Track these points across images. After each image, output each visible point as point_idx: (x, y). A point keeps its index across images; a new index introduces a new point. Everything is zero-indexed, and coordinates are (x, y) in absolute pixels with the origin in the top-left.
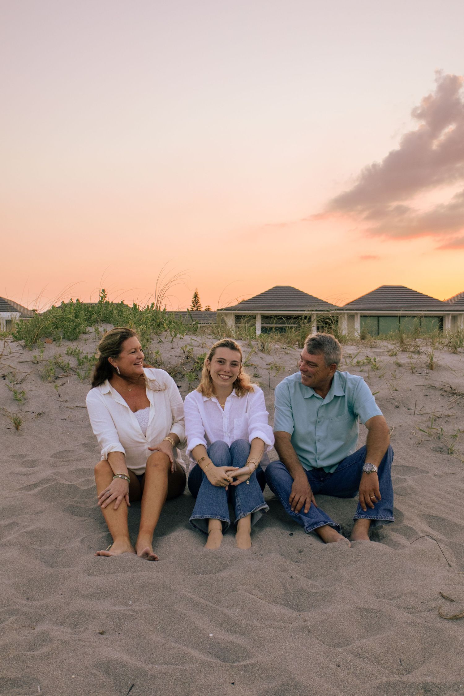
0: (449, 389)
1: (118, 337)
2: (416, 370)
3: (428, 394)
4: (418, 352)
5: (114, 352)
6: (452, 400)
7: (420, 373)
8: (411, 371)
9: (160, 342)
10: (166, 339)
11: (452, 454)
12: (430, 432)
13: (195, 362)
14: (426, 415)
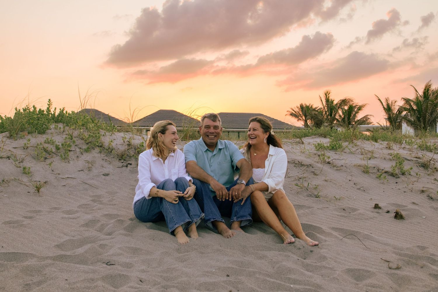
9: (103, 135)
10: (107, 134)
11: (319, 198)
12: (301, 186)
13: (137, 147)
14: (292, 177)
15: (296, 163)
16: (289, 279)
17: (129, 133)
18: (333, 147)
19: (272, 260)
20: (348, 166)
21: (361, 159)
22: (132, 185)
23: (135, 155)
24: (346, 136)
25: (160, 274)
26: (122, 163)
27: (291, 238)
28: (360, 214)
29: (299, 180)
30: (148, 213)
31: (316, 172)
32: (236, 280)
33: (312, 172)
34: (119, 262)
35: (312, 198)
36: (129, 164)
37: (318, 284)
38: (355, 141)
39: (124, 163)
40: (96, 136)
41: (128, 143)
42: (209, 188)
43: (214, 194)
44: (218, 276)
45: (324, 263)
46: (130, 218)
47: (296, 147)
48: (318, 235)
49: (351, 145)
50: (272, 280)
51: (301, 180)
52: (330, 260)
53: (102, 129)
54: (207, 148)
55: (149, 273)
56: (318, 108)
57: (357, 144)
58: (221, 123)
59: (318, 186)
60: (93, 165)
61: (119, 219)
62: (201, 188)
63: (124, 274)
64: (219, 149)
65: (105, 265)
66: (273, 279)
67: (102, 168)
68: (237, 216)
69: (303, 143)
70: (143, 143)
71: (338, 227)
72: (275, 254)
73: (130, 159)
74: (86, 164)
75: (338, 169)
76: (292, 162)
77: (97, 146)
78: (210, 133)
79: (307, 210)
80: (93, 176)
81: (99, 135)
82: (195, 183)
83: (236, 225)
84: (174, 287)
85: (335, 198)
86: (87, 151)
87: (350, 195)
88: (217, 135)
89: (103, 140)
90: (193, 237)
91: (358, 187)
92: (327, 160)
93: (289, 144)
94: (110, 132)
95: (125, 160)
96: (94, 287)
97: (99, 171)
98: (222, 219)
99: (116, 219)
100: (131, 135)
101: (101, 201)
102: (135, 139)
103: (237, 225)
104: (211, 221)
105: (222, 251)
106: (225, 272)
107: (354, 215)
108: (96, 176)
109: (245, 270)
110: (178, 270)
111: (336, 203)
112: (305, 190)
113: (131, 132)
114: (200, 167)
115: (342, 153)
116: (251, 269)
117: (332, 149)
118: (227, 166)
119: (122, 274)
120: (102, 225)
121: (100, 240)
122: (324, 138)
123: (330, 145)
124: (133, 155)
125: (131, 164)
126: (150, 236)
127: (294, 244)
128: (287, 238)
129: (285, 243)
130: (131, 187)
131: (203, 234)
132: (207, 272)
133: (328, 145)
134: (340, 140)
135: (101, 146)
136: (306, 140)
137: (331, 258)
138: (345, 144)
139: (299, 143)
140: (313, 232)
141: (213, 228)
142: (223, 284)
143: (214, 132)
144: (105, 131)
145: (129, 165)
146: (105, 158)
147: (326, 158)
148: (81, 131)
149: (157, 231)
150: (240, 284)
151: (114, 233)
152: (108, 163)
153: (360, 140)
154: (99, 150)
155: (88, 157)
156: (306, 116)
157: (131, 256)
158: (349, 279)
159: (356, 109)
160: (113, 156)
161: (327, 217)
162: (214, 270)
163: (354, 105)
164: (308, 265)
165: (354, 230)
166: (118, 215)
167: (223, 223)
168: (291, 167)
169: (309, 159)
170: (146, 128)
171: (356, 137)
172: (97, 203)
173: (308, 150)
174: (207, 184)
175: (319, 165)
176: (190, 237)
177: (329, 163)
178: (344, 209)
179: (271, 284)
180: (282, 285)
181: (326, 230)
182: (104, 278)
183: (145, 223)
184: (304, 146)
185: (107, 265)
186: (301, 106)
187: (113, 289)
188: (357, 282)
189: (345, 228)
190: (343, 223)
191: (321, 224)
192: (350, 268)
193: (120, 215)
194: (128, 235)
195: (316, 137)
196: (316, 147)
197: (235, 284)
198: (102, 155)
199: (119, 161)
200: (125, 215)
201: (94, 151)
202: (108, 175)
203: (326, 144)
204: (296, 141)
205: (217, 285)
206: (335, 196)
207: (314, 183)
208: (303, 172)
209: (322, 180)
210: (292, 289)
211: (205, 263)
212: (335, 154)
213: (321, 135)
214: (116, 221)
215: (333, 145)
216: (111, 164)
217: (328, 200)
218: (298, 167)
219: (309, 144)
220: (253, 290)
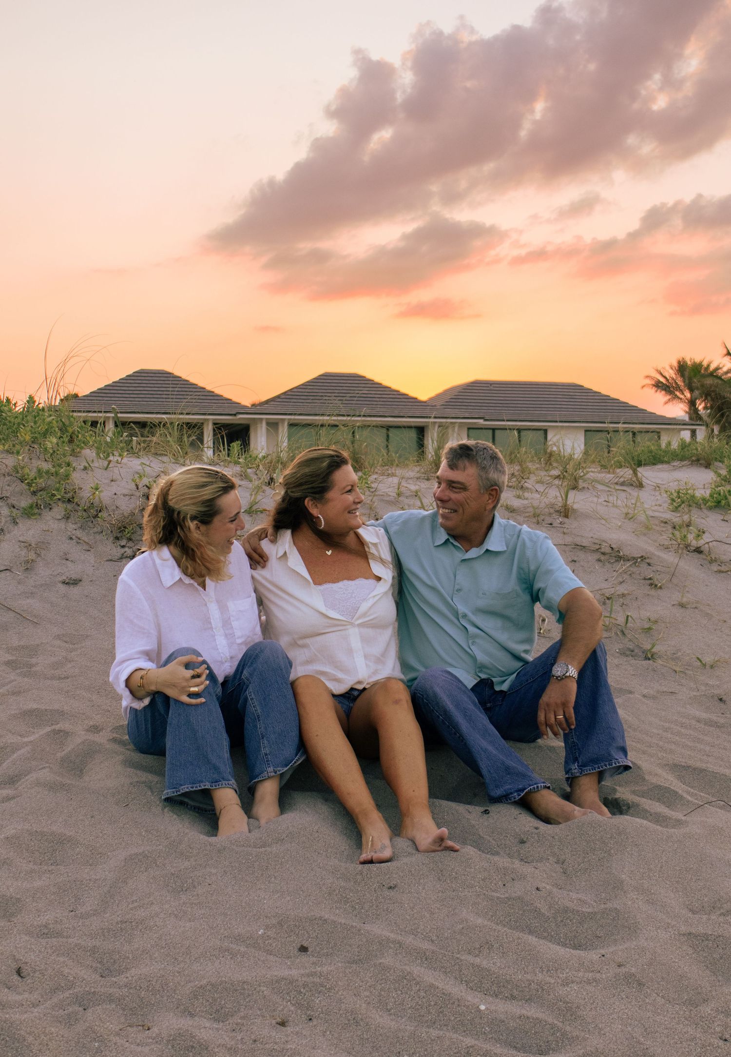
0: (608, 550)
1: (325, 464)
2: (542, 518)
3: (575, 559)
4: (522, 487)
5: (318, 489)
6: (619, 569)
7: (551, 524)
8: (535, 520)
9: (84, 469)
10: (97, 463)
11: (653, 660)
12: (607, 623)
15: (603, 550)
16: (484, 972)
18: (719, 502)
25: (90, 943)
26: (123, 547)
31: (657, 578)
33: (645, 579)
35: (633, 662)
37: (567, 1003)
39: (126, 549)
41: (146, 490)
44: (269, 953)
47: (616, 498)
56: (723, 370)
59: (656, 622)
60: (39, 555)
61: (57, 727)
66: (433, 971)
67: (64, 562)
69: (641, 486)
71: (690, 763)
74: (21, 550)
75: (723, 568)
76: (592, 549)
77: (59, 499)
80: (35, 587)
81: (67, 470)
84: (110, 999)
85: (700, 661)
86: (30, 512)
89: (77, 482)
92: (694, 543)
93: (600, 487)
95: (130, 539)
97: (53, 571)
99: (48, 729)
101: (32, 666)
106: (297, 935)
108: (42, 585)
111: (700, 678)
112: (616, 634)
117: (716, 507)
120: (1, 749)
122: (703, 469)
123: (711, 496)
132: (239, 937)
133: (707, 494)
135: (69, 501)
136: (651, 475)
139: (632, 485)
142: (267, 992)
146: (78, 534)
147: (690, 537)
148: (20, 458)
150: (319, 992)
152: (84, 548)
154: (64, 511)
155: (31, 532)
160: (99, 528)
161: (667, 725)
162: (261, 931)
166: (62, 713)
168: (588, 562)
169: (643, 538)
172: (19, 671)
173: (646, 511)
175: (670, 558)
177: (698, 551)
178: (721, 700)
179: (422, 994)
180: (454, 1003)
181: (650, 773)
186: (679, 362)
189: (711, 767)
190: (708, 748)
193: (67, 713)
194: (59, 787)
195: (683, 466)
196: (673, 500)
197: (305, 994)
198: (71, 526)
199: (114, 543)
200: (81, 711)
201: (50, 513)
202: (76, 584)
203: (702, 492)
204: (622, 480)
205: (249, 995)
206: (700, 657)
207: (645, 614)
208: (621, 580)
209: (673, 603)
210: (481, 1018)
211: (244, 901)
212: (724, 524)
213: (698, 460)
214: (48, 734)
215: (720, 494)
216: (92, 550)
217: (678, 669)
218: (607, 563)
219: (659, 487)
220: (354, 1019)
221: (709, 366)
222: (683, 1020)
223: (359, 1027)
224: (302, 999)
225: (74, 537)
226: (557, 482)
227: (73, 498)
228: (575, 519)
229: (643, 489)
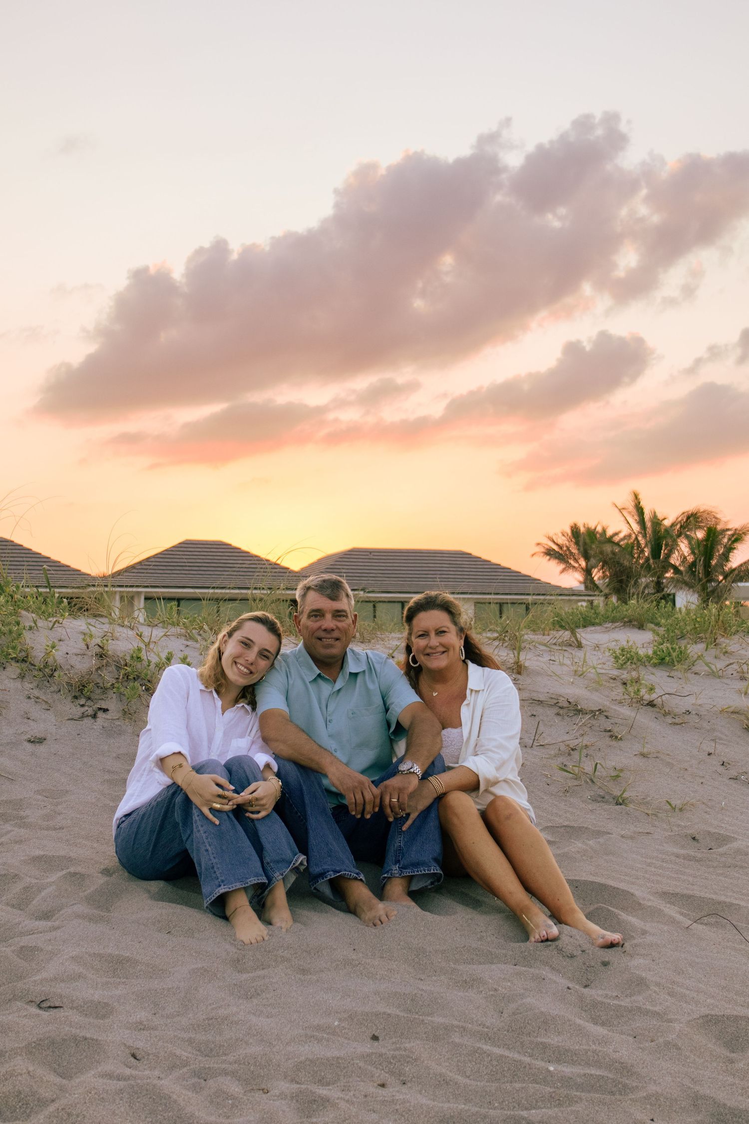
0: (566, 704)
6: (580, 722)
9: (31, 628)
10: (40, 623)
11: (626, 805)
12: (577, 772)
13: (123, 663)
14: (551, 747)
15: (560, 705)
16: (545, 1047)
17: (101, 620)
18: (663, 659)
19: (496, 990)
20: (705, 713)
21: (740, 692)
22: (109, 771)
23: (116, 685)
24: (697, 626)
25: (186, 1036)
26: (82, 706)
27: (550, 927)
28: (738, 851)
29: (569, 754)
30: (152, 854)
31: (616, 730)
32: (397, 1053)
33: (605, 731)
34: (73, 1001)
35: (606, 807)
36: (100, 709)
37: (622, 1063)
38: (723, 639)
39: (86, 708)
40: (10, 632)
41: (98, 650)
42: (320, 784)
43: (336, 802)
44: (349, 1039)
45: (639, 1000)
46: (102, 867)
47: (561, 658)
48: (623, 916)
49: (713, 651)
50: (497, 1051)
51: (576, 755)
52: (656, 989)
53: (27, 610)
54: (318, 672)
55: (157, 1033)
56: (621, 535)
57: (729, 649)
58: (353, 602)
59: (621, 770)
61: (72, 870)
62: (301, 785)
63: (88, 1036)
64: (350, 673)
65: (34, 1010)
66: (499, 1047)
67: (26, 720)
68: (402, 863)
69: (580, 646)
70: (139, 650)
71: (678, 890)
72: (505, 972)
73: (102, 697)
75: (677, 720)
76: (550, 703)
77: (12, 659)
78: (325, 630)
79: (591, 842)
80: (2, 745)
81: (18, 629)
82: (283, 772)
83: (397, 887)
84: (225, 1073)
85: (670, 804)
87: (710, 798)
88: (345, 637)
89: (28, 641)
90: (278, 925)
91: (733, 773)
92: (647, 697)
93: (542, 647)
94: (50, 619)
95: (89, 698)
96: (4, 1076)
97: (17, 730)
98: (357, 871)
99: (64, 872)
100: (106, 627)
101: (22, 818)
102: (117, 639)
103: (401, 888)
104: (329, 878)
105: (359, 964)
106: (367, 1027)
107: (721, 855)
108: (8, 744)
109: (423, 1021)
110: (237, 1023)
111: (672, 820)
112: (586, 782)
113: (106, 617)
114: (297, 726)
115: (690, 675)
116: (438, 1020)
117: (660, 664)
118: (371, 722)
119: (81, 1035)
120: (26, 889)
121: (22, 934)
122: (637, 630)
123: (655, 653)
124: (113, 684)
125: (107, 710)
126: (159, 921)
127: (557, 943)
128: (537, 926)
129: (532, 939)
130: (107, 777)
131: (306, 914)
132: (318, 1028)
133: (650, 652)
134: (683, 637)
135: (24, 661)
136: (588, 636)
137: (658, 984)
138: (695, 649)
139: (571, 645)
140: (610, 908)
141: (332, 897)
142: (361, 1064)
143: (335, 627)
144: (34, 615)
145: (100, 714)
146: (36, 693)
147: (643, 691)
149: (179, 906)
150: (408, 1062)
151: (59, 911)
152: (43, 707)
153: (737, 637)
154: (19, 671)
156: (587, 557)
157: (107, 983)
158: (709, 1045)
159: (725, 540)
160: (56, 688)
161: (649, 861)
162: (336, 1023)
163: (719, 527)
164: (595, 1005)
165: (723, 898)
166: (70, 859)
167: (360, 883)
168: (547, 716)
169: (597, 693)
170: (146, 592)
171: (726, 629)
172: (11, 822)
173: (594, 668)
174: (315, 774)
175: (626, 711)
176: (268, 923)
177: (651, 704)
178: (694, 838)
179: (495, 1063)
180: (525, 1067)
181: (644, 899)
182: (33, 1049)
183: (146, 882)
184: (583, 656)
185: (40, 1008)
186: (572, 531)
187: (58, 1080)
188: (733, 1055)
189: (697, 893)
190: (691, 879)
191: (633, 883)
192: (713, 1013)
193: (75, 859)
194: (98, 919)
195: (616, 627)
196: (616, 657)
197: (395, 1064)
198: (28, 686)
199: (73, 702)
200: (89, 857)
201: (4, 672)
202: (41, 742)
203: (644, 650)
204: (560, 640)
205: (345, 1068)
206: (669, 801)
207: (610, 763)
208: (582, 732)
209: (635, 753)
210: (552, 1076)
211: (311, 1001)
212: (670, 680)
213: (630, 621)
214: (64, 877)
215: (663, 651)
216: (51, 709)
217: (650, 812)
218: (566, 717)
219: (598, 647)
220: (444, 1080)
221: (604, 531)
222: (721, 1072)
223: (449, 1086)
224: (393, 1068)
225: (32, 697)
226: (496, 643)
227: (27, 657)
228: (528, 675)
229: (582, 649)
